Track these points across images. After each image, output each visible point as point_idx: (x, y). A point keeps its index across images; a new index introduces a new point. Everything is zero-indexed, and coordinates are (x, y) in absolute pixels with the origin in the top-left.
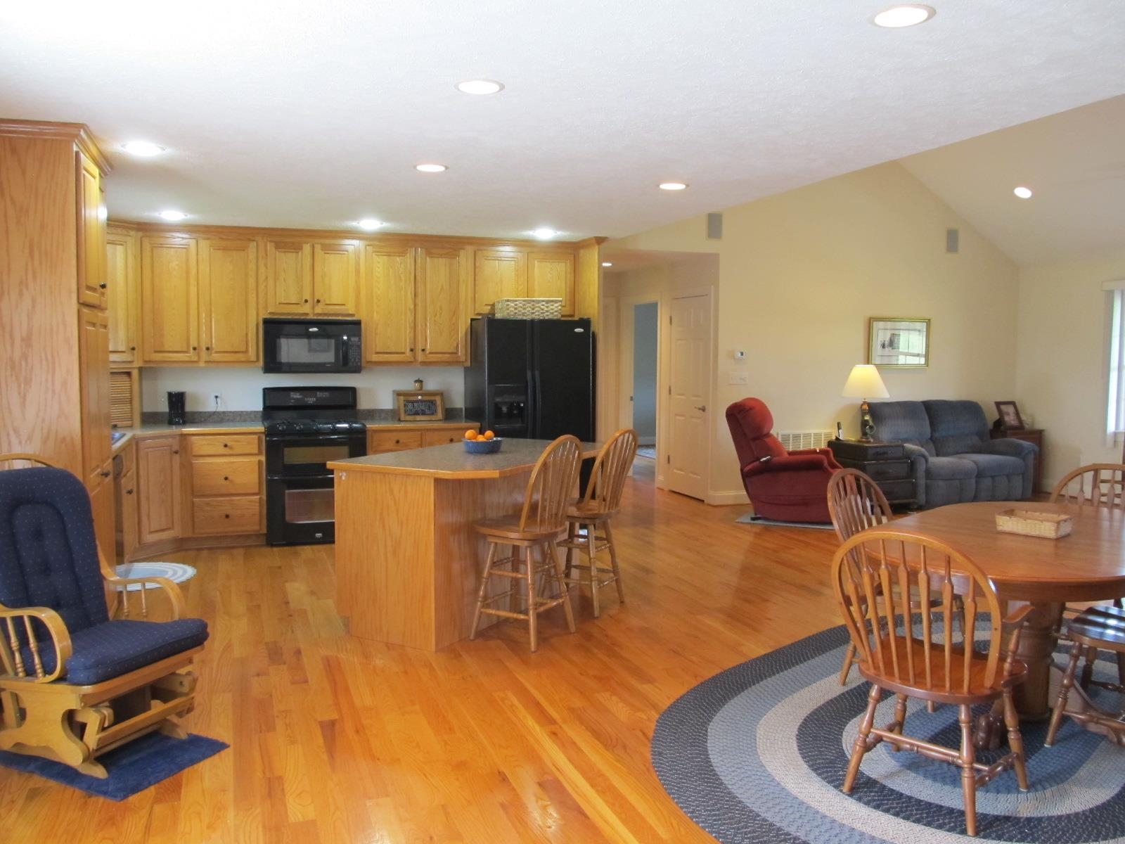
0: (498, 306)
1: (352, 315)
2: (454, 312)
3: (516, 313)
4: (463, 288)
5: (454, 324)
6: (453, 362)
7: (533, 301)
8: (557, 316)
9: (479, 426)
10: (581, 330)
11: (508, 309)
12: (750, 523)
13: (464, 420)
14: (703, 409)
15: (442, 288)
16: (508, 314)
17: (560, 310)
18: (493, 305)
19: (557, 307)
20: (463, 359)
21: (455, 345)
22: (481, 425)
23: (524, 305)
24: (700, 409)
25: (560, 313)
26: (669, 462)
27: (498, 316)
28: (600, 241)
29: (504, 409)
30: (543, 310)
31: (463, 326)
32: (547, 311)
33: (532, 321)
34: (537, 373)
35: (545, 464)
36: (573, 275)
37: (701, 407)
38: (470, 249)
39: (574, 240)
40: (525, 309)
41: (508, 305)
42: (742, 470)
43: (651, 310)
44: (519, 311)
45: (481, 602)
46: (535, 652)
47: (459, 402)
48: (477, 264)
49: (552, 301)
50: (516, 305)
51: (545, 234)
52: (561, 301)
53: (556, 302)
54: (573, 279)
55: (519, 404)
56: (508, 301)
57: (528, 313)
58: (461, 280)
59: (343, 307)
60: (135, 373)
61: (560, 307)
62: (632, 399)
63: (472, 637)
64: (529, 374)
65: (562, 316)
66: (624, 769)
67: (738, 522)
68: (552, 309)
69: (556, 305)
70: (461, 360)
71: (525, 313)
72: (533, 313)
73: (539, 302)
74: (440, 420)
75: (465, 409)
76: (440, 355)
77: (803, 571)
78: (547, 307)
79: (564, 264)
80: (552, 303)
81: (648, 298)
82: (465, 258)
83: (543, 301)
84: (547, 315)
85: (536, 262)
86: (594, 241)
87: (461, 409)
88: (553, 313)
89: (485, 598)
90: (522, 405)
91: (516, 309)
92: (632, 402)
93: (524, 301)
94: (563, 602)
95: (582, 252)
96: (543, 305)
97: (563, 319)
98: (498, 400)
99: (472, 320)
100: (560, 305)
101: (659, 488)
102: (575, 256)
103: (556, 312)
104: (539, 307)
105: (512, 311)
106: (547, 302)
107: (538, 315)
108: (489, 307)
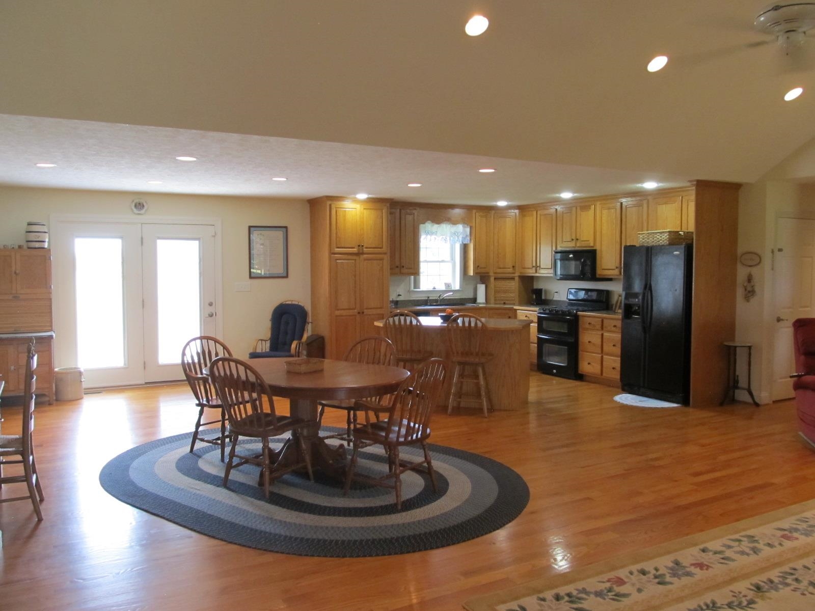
1: (592, 247)
3: (644, 242)
7: (653, 233)
8: (666, 243)
10: (678, 253)
19: (666, 236)
23: (648, 236)
25: (668, 241)
30: (658, 239)
32: (661, 240)
33: (650, 248)
44: (646, 241)
49: (663, 232)
50: (643, 236)
51: (651, 185)
53: (666, 232)
57: (650, 242)
59: (588, 242)
60: (517, 279)
68: (663, 238)
69: (666, 235)
72: (653, 242)
73: (656, 233)
78: (661, 237)
80: (663, 234)
83: (659, 233)
84: (661, 243)
93: (648, 233)
96: (658, 236)
97: (669, 245)
103: (666, 240)
104: (656, 237)
106: (661, 233)
107: (656, 243)
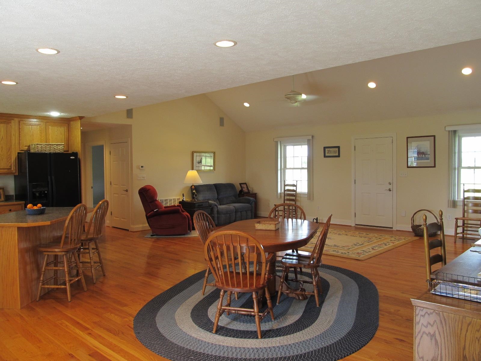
0: (31, 146)
2: (9, 150)
3: (42, 150)
4: (13, 138)
5: (9, 155)
6: (9, 173)
7: (50, 144)
8: (62, 151)
9: (25, 203)
10: (73, 157)
11: (38, 148)
12: (151, 238)
13: (15, 200)
14: (127, 191)
15: (2, 138)
16: (38, 150)
17: (63, 148)
18: (29, 146)
19: (62, 147)
20: (14, 172)
21: (10, 165)
22: (25, 202)
23: (46, 146)
24: (125, 191)
25: (63, 150)
26: (111, 214)
27: (32, 151)
28: (81, 118)
29: (37, 194)
30: (55, 148)
31: (14, 156)
32: (57, 149)
33: (50, 154)
34: (53, 177)
35: (72, 218)
36: (68, 133)
37: (125, 190)
38: (17, 120)
39: (68, 117)
40: (46, 148)
41: (38, 146)
42: (146, 216)
43: (101, 148)
44: (43, 149)
45: (41, 282)
46: (70, 302)
47: (12, 192)
48: (20, 127)
49: (59, 145)
50: (41, 146)
51: (55, 114)
52: (63, 145)
53: (61, 145)
54: (68, 135)
55: (44, 192)
56: (37, 144)
57: (47, 150)
58: (12, 134)
61: (63, 147)
62: (92, 188)
63: (37, 300)
64: (49, 177)
65: (64, 151)
66: (125, 342)
67: (146, 238)
68: (59, 148)
70: (13, 172)
71: (46, 150)
72: (50, 150)
73: (53, 145)
74: (2, 201)
75: (15, 195)
76: (2, 170)
77: (177, 254)
78: (57, 147)
79: (63, 128)
81: (100, 143)
82: (14, 124)
83: (55, 144)
84: (57, 151)
85: (50, 127)
86: (78, 118)
87: (13, 195)
88: (60, 150)
89: (43, 281)
90: (46, 192)
91: (42, 148)
92: (92, 189)
93: (45, 144)
94: (81, 278)
95: (72, 123)
96: (55, 146)
97: (64, 152)
98: (34, 190)
99: (18, 153)
100: (63, 146)
101: (107, 226)
102: (68, 125)
104: (53, 147)
105: (40, 149)
106: (57, 145)
107: (53, 151)
108: (27, 147)
